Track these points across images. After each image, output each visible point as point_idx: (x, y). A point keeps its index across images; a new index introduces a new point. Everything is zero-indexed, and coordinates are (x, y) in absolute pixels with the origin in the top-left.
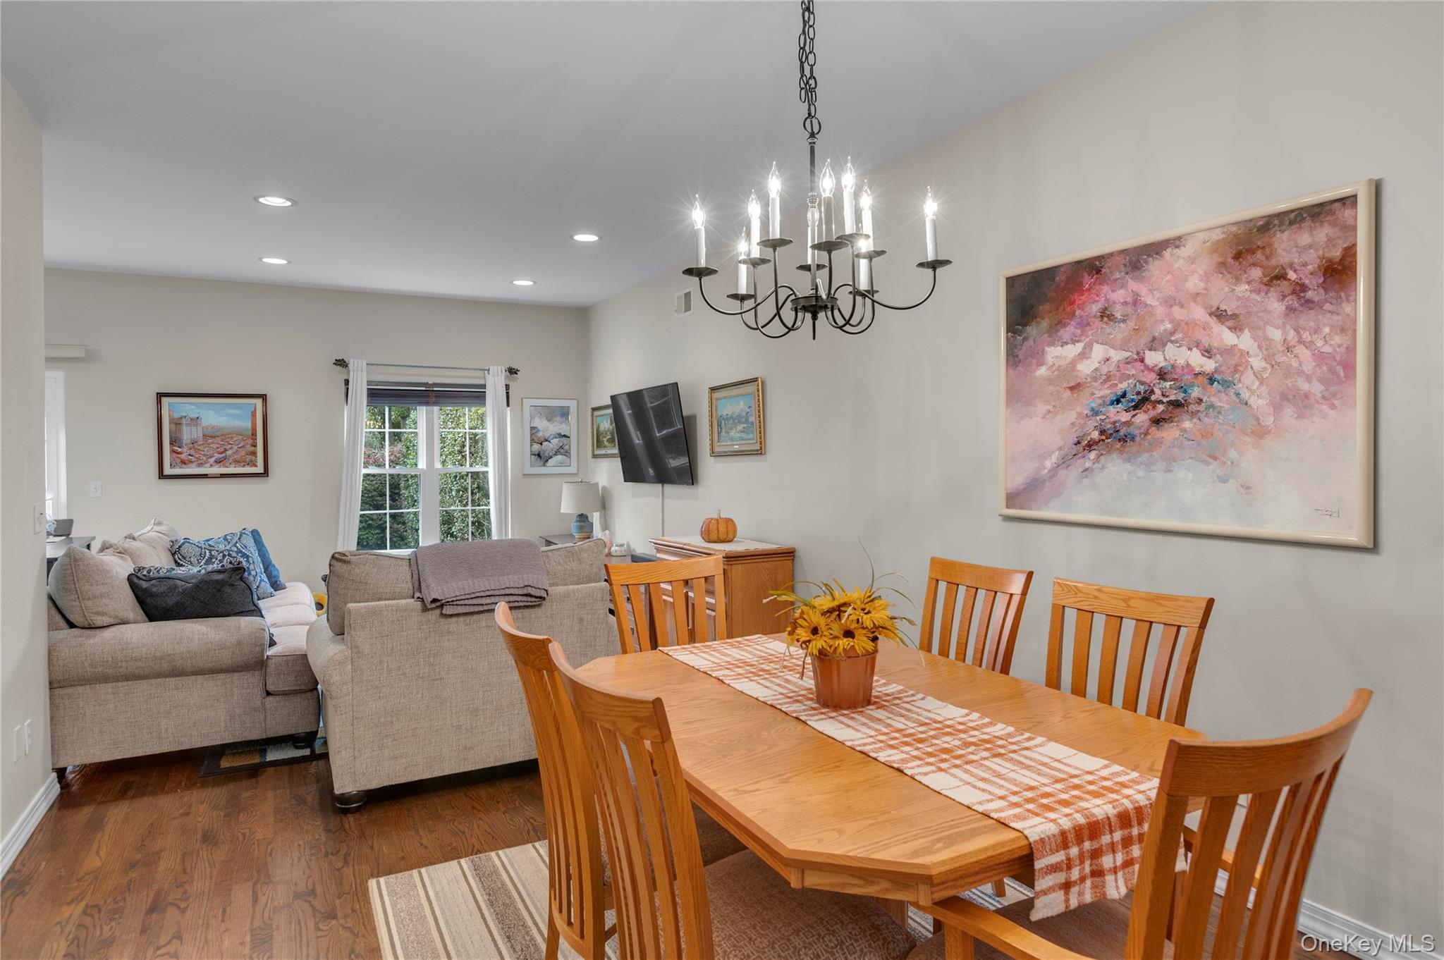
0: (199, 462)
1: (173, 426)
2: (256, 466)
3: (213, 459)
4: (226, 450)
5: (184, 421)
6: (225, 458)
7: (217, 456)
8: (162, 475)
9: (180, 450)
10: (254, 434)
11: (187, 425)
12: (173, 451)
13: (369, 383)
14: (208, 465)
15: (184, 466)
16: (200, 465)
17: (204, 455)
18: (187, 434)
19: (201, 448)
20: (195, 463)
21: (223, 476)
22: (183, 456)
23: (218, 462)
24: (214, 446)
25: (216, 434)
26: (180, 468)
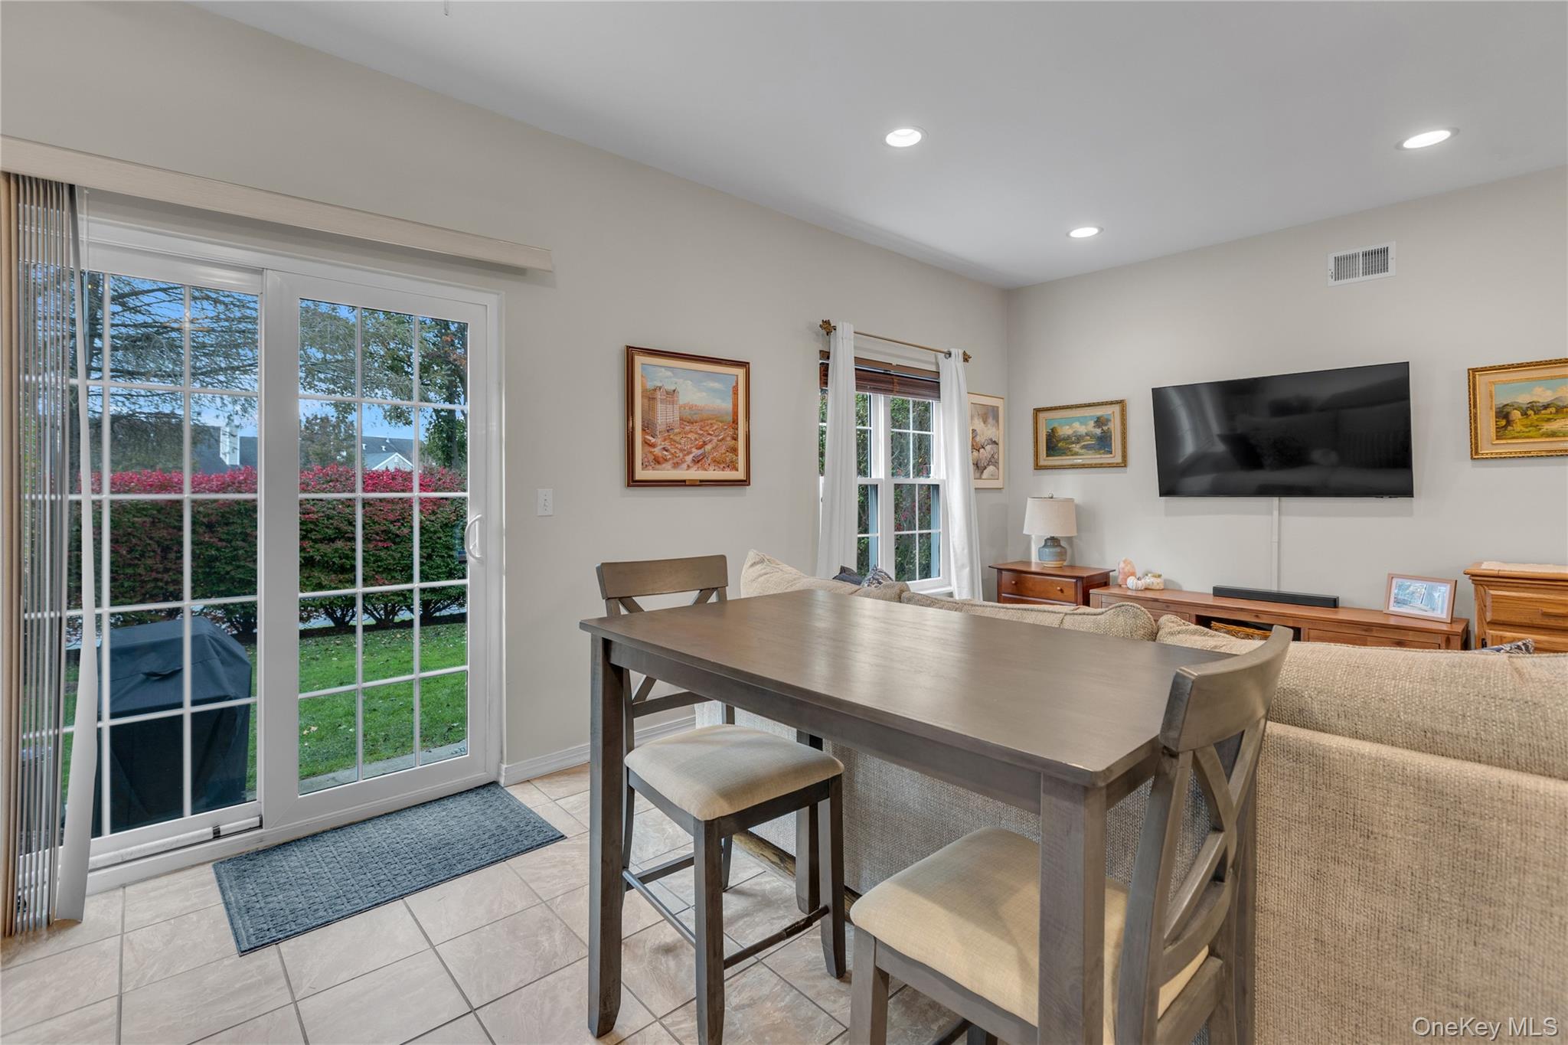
0: (676, 460)
1: (646, 401)
2: (737, 470)
3: (691, 456)
4: (705, 443)
5: (659, 395)
6: (704, 456)
7: (696, 452)
8: (632, 482)
9: (653, 440)
10: (735, 421)
11: (662, 401)
12: (646, 443)
13: (857, 360)
14: (685, 466)
15: (658, 466)
16: (676, 465)
17: (681, 450)
18: (664, 415)
19: (677, 438)
20: (671, 462)
21: (703, 483)
22: (657, 451)
23: (697, 461)
24: (692, 436)
25: (696, 417)
26: (654, 469)
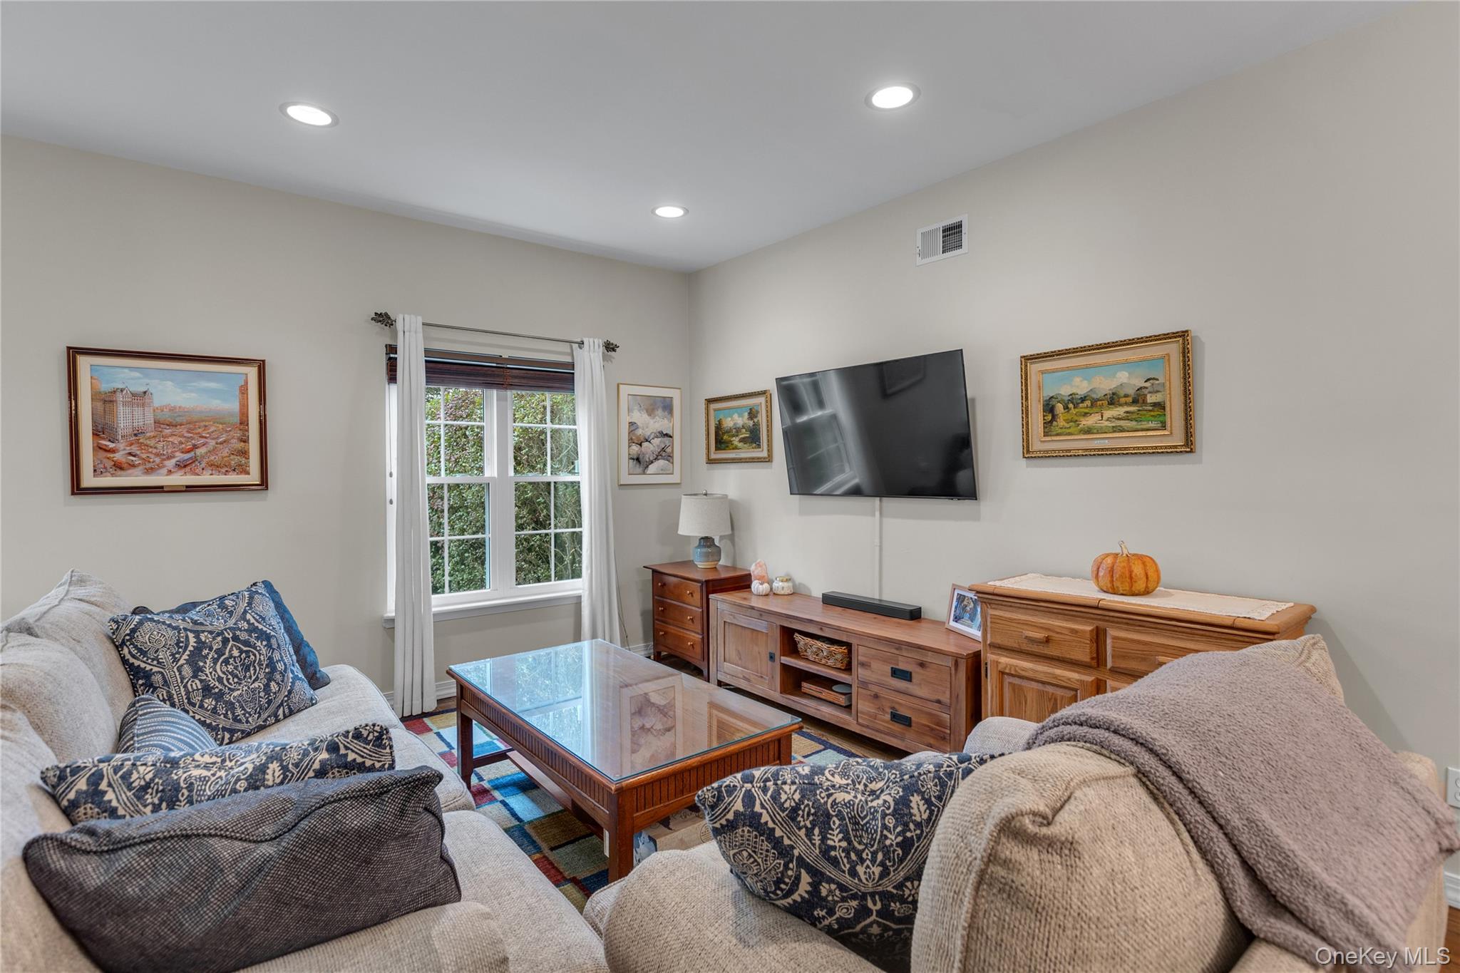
0: (148, 465)
1: (99, 405)
2: (249, 474)
3: (173, 461)
4: (195, 447)
5: (119, 397)
6: (194, 460)
7: (180, 456)
8: (77, 488)
9: (111, 445)
10: (244, 422)
11: (125, 404)
12: (99, 448)
13: (428, 352)
14: (164, 471)
15: (119, 472)
16: (149, 471)
17: (157, 455)
18: (125, 419)
19: (152, 443)
20: (141, 468)
21: (190, 489)
22: (118, 456)
23: (182, 466)
24: (176, 440)
25: (178, 420)
26: (113, 475)
